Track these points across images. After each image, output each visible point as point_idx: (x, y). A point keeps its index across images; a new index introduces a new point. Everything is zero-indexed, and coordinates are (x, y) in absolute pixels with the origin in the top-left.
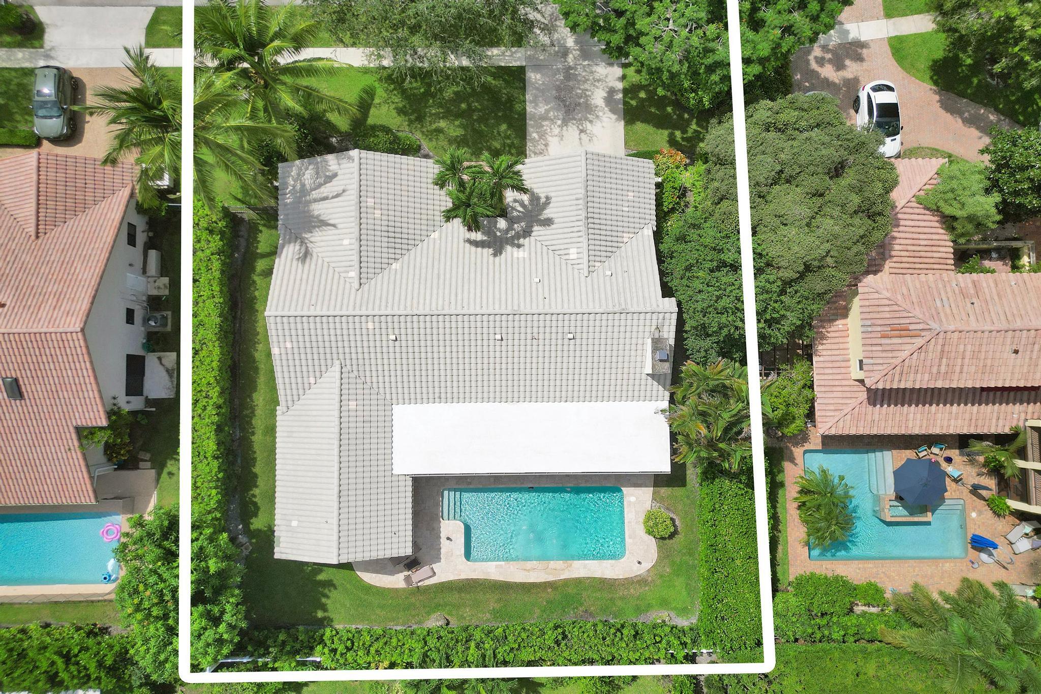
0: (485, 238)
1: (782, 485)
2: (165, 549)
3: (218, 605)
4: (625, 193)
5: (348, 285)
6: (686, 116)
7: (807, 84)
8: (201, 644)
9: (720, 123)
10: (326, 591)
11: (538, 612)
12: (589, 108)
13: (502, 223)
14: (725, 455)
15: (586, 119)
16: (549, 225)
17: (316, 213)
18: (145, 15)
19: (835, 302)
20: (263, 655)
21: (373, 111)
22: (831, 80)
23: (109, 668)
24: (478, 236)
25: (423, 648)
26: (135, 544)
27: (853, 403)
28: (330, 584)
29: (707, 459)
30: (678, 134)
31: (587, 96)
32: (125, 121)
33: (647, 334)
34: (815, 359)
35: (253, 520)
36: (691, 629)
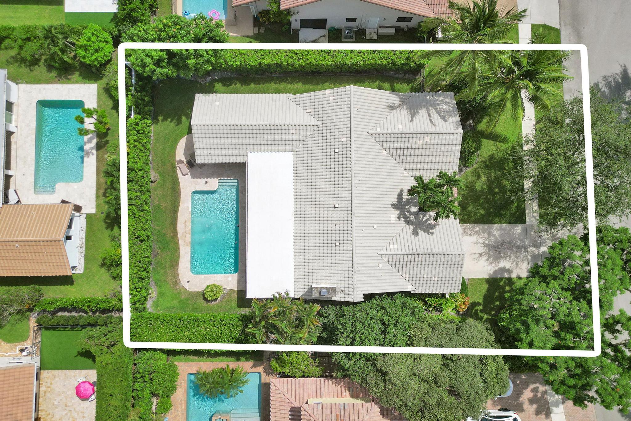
0: (404, 200)
1: (238, 360)
2: (202, 38)
3: (167, 65)
4: (437, 275)
5: (371, 128)
6: (493, 313)
7: (518, 382)
8: (143, 56)
9: (487, 329)
10: (175, 121)
11: (159, 228)
12: (497, 258)
13: (415, 209)
14: (256, 325)
15: (490, 257)
16: (413, 234)
17: (420, 111)
18: (554, 23)
19: (361, 391)
20: (136, 90)
21: (491, 142)
22: (522, 396)
23: (130, 14)
24: (405, 196)
25: (137, 168)
26: (206, 23)
27: (292, 399)
28: (179, 122)
29: (255, 316)
30: (481, 308)
31: (506, 258)
32: (476, 11)
33: (339, 285)
34: (323, 379)
35: (220, 84)
36: (144, 308)
